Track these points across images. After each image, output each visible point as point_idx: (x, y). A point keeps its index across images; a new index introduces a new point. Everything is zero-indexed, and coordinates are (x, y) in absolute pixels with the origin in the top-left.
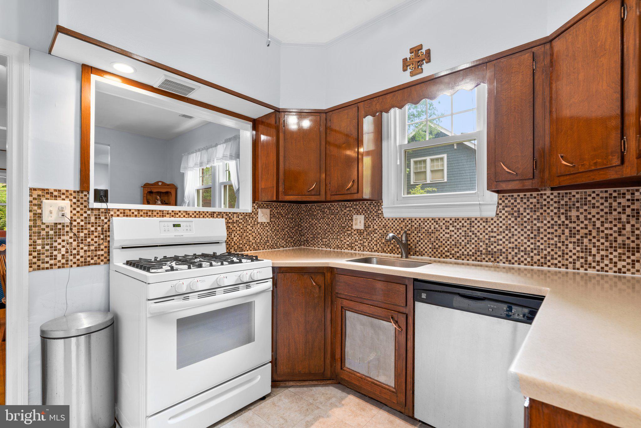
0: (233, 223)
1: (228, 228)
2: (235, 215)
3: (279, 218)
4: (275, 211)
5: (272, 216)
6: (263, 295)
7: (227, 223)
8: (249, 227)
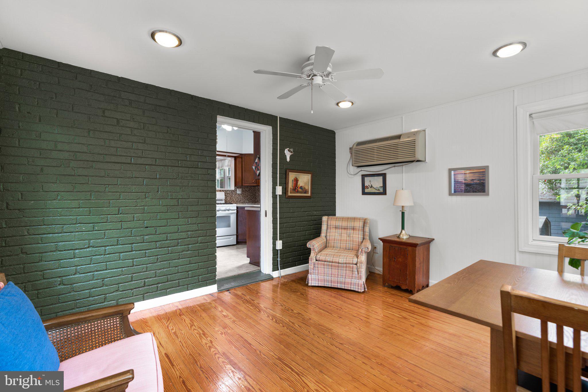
0: (227, 194)
1: (225, 195)
2: (228, 191)
3: (245, 192)
4: (244, 189)
5: (242, 191)
6: (233, 214)
7: (225, 194)
8: (233, 195)
